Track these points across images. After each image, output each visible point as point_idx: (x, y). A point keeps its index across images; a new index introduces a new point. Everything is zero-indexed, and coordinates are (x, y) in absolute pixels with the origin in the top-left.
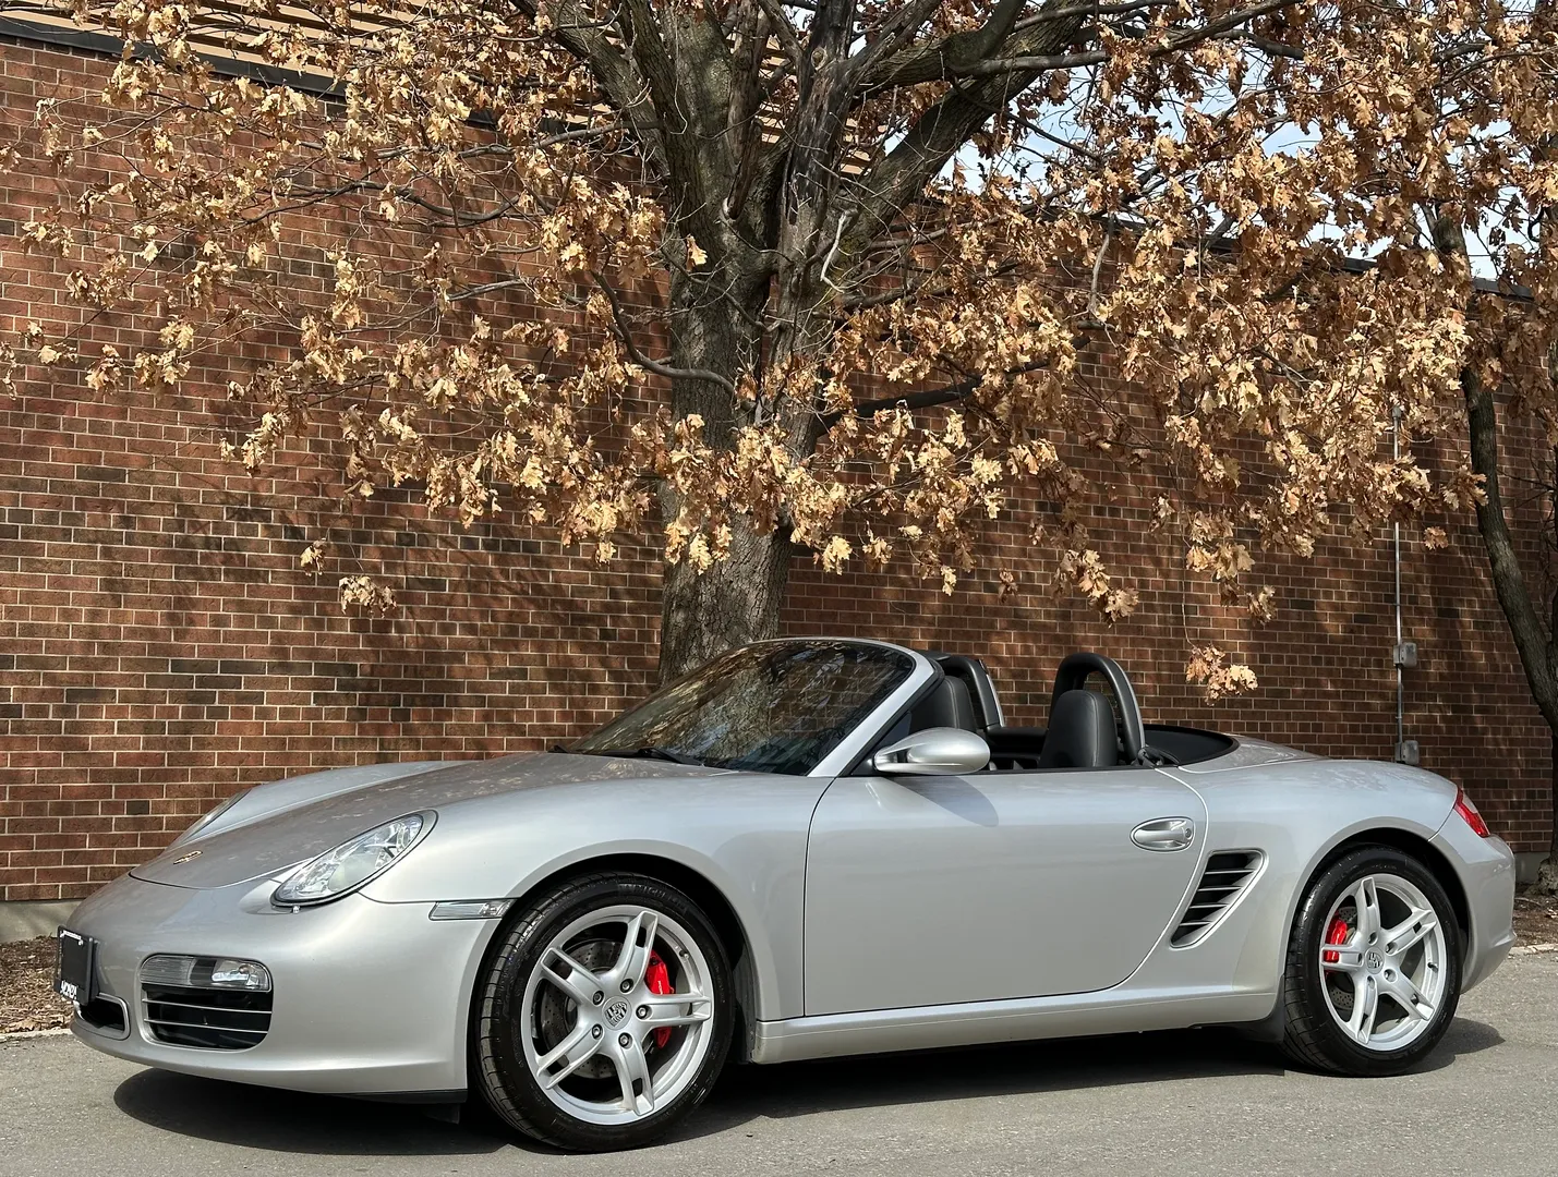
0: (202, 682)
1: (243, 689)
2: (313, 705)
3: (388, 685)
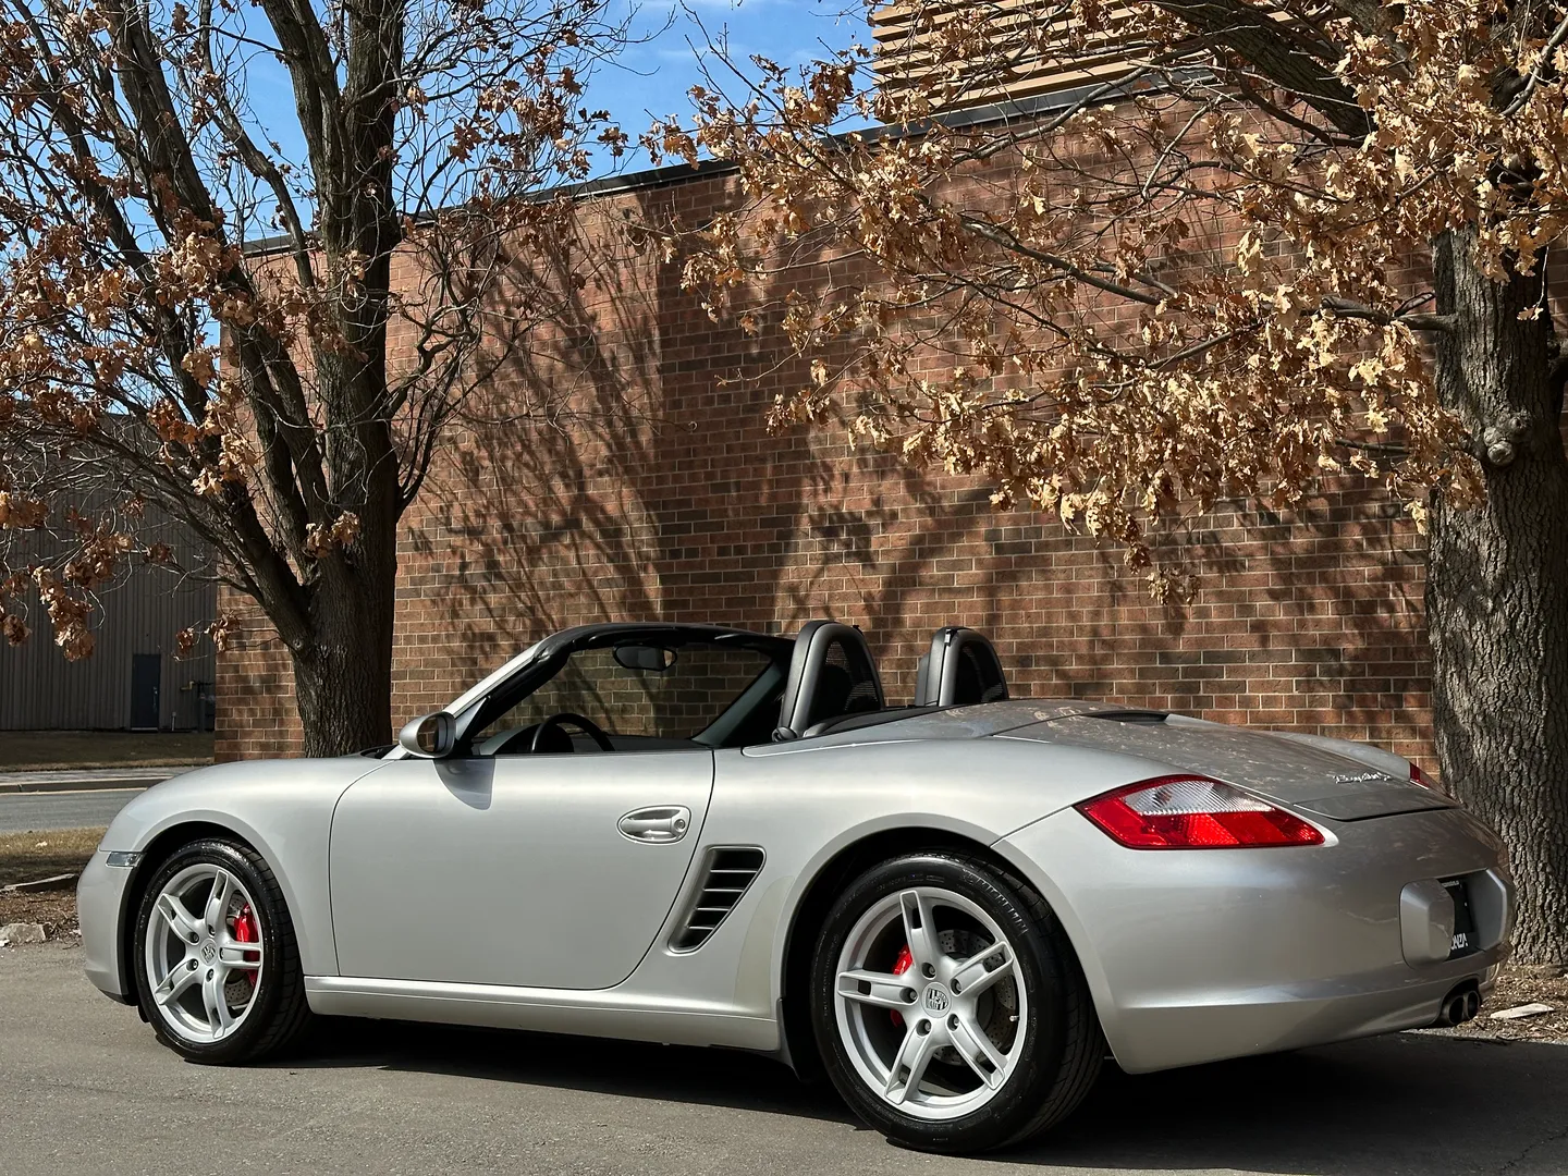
0: (1186, 673)
1: (1225, 679)
2: (1296, 693)
3: (1375, 670)
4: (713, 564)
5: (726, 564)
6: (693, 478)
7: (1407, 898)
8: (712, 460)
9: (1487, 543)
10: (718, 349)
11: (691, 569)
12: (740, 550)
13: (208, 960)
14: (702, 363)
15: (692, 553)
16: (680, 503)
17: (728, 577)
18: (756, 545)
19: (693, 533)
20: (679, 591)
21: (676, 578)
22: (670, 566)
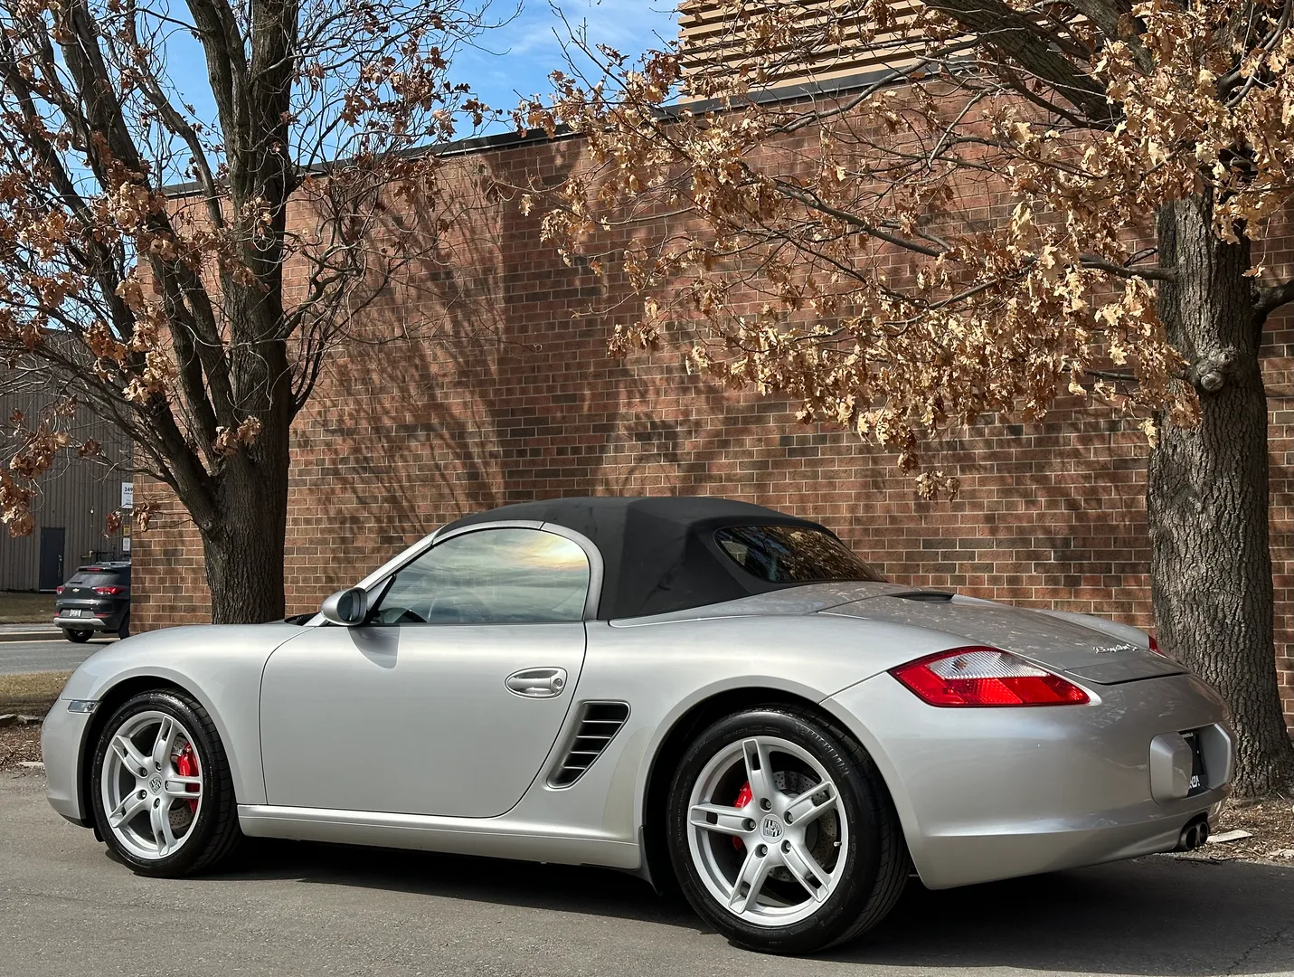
0: (945, 556)
1: (976, 561)
2: (1034, 573)
3: (1100, 555)
4: (553, 462)
5: (564, 462)
6: (537, 390)
7: (1157, 748)
8: (553, 376)
9: (1199, 454)
10: (559, 283)
11: (535, 465)
12: (576, 451)
13: (155, 791)
14: (546, 295)
15: (535, 452)
16: (525, 411)
17: (566, 473)
18: (588, 447)
19: (536, 436)
20: (524, 484)
21: (521, 473)
22: (517, 463)
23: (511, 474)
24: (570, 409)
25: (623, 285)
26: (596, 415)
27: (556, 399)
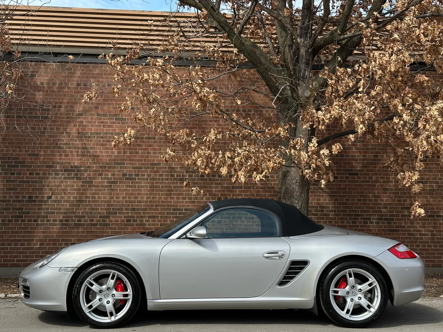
4: (27, 178)
5: (32, 178)
6: (20, 151)
8: (28, 146)
9: (298, 188)
10: (31, 113)
11: (19, 178)
12: (37, 174)
13: (107, 298)
15: (20, 174)
16: (15, 158)
17: (32, 182)
18: (43, 173)
19: (20, 168)
20: (13, 185)
21: (13, 181)
22: (10, 178)
23: (7, 181)
24: (35, 159)
25: (59, 117)
26: (47, 162)
27: (30, 155)
